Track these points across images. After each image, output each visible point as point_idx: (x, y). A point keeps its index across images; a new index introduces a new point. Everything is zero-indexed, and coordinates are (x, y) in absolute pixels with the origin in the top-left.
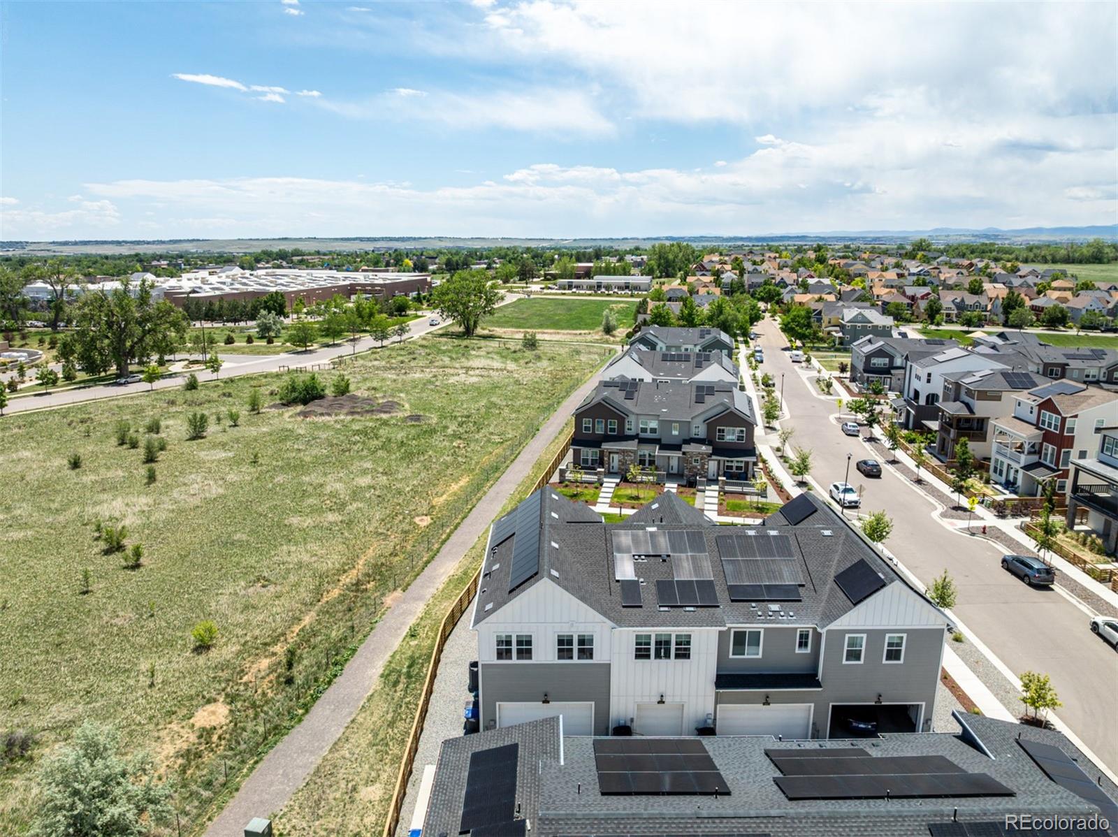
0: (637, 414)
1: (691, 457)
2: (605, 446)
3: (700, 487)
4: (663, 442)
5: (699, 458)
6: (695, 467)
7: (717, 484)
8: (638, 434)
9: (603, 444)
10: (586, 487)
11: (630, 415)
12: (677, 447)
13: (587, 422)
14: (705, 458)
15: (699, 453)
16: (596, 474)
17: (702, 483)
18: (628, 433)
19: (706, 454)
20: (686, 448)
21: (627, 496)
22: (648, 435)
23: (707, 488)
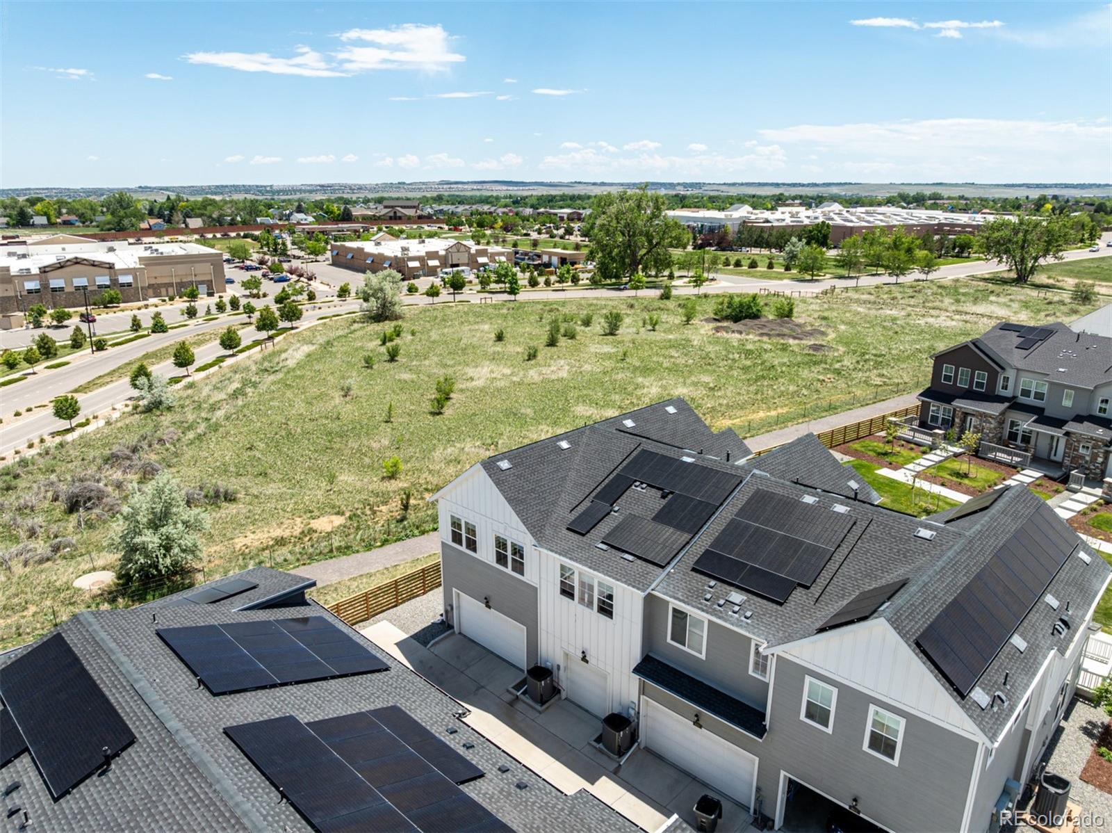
0: (1018, 370)
1: (1079, 441)
2: (959, 404)
3: (1073, 486)
4: (1047, 413)
5: (1090, 445)
6: (1082, 457)
7: (1101, 487)
8: (1015, 397)
9: (957, 400)
10: (912, 449)
11: (1008, 369)
12: (1058, 423)
13: (948, 370)
14: (1100, 447)
15: (1092, 438)
16: (931, 435)
17: (1078, 481)
18: (1000, 391)
19: (1102, 441)
20: (1072, 427)
21: (952, 470)
22: (1031, 401)
23: (1085, 489)
